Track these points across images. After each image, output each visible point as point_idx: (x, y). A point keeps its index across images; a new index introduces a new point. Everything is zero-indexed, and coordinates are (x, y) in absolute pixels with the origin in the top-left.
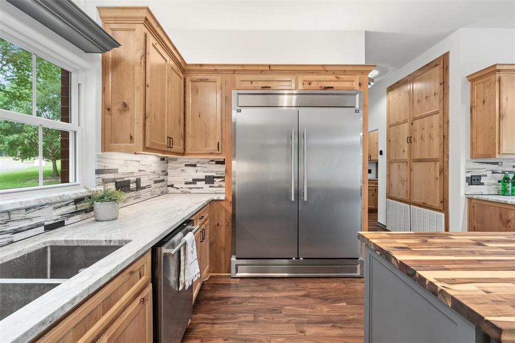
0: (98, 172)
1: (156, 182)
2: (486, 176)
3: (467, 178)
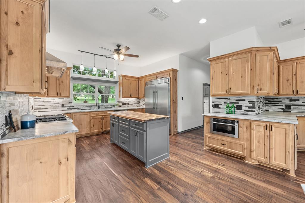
0: (118, 101)
1: (135, 104)
2: (221, 104)
3: (213, 105)
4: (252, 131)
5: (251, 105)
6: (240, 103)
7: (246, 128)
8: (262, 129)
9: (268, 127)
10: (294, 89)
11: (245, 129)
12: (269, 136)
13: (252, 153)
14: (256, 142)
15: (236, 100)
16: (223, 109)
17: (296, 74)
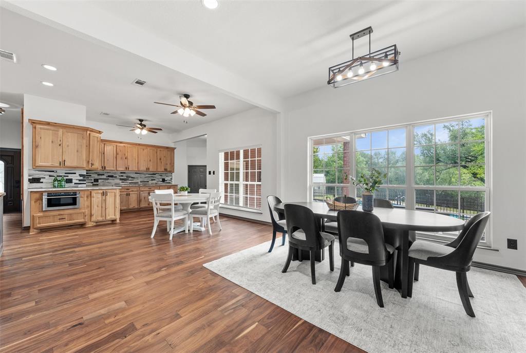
2: (44, 178)
3: (29, 179)
4: (93, 199)
5: (82, 178)
6: (70, 176)
7: (87, 197)
8: (100, 196)
9: (104, 194)
10: (103, 165)
11: (86, 199)
12: (105, 200)
13: (92, 217)
14: (95, 207)
15: (65, 173)
16: (46, 183)
17: (104, 153)
